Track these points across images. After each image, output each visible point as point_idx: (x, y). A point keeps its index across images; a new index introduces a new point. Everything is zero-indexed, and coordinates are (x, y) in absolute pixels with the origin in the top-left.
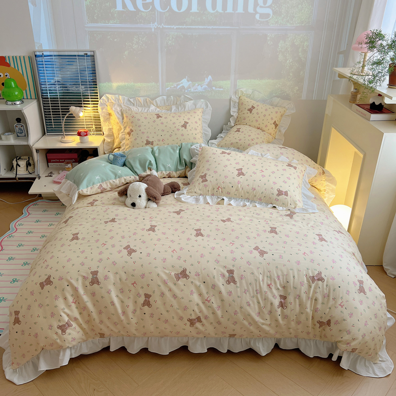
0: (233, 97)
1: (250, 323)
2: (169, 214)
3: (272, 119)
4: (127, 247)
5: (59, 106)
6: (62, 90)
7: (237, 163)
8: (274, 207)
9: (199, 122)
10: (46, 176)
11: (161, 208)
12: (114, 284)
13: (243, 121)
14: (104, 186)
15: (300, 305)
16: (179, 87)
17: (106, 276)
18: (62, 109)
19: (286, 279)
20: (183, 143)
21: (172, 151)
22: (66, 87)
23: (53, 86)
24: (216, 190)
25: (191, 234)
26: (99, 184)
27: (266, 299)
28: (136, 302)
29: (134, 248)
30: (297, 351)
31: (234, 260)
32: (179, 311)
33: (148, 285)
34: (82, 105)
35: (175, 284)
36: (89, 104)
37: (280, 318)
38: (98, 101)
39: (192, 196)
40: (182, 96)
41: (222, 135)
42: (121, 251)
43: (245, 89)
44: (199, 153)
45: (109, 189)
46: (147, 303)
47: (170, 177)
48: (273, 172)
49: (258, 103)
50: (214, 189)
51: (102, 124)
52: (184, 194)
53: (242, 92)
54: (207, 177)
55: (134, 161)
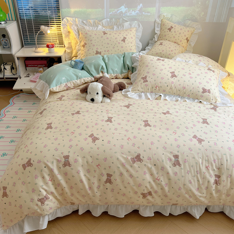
0: (157, 20)
1: (190, 196)
2: (121, 108)
3: (185, 36)
4: (91, 136)
5: (32, 26)
6: (35, 14)
7: (170, 68)
8: (201, 102)
9: (134, 38)
10: (25, 77)
11: (114, 103)
12: (82, 166)
13: (164, 37)
14: (69, 85)
15: (231, 182)
16: (118, 12)
17: (76, 159)
18: (35, 28)
19: (221, 162)
20: (126, 53)
21: (118, 58)
22: (38, 12)
23: (28, 10)
24: (154, 88)
25: (141, 125)
26: (65, 84)
27: (204, 178)
28: (100, 180)
29: (97, 136)
30: (222, 213)
31: (178, 146)
32: (134, 187)
33: (110, 167)
34: (49, 25)
35: (131, 166)
36: (54, 24)
37: (214, 192)
38: (61, 22)
39: (136, 93)
40: (121, 19)
41: (149, 47)
42: (87, 139)
43: (166, 14)
44: (139, 60)
45: (72, 87)
46: (109, 181)
47: (116, 78)
48: (198, 75)
49: (175, 25)
50: (153, 88)
51: (63, 39)
52: (129, 91)
53: (164, 16)
54: (148, 79)
55: (90, 66)
